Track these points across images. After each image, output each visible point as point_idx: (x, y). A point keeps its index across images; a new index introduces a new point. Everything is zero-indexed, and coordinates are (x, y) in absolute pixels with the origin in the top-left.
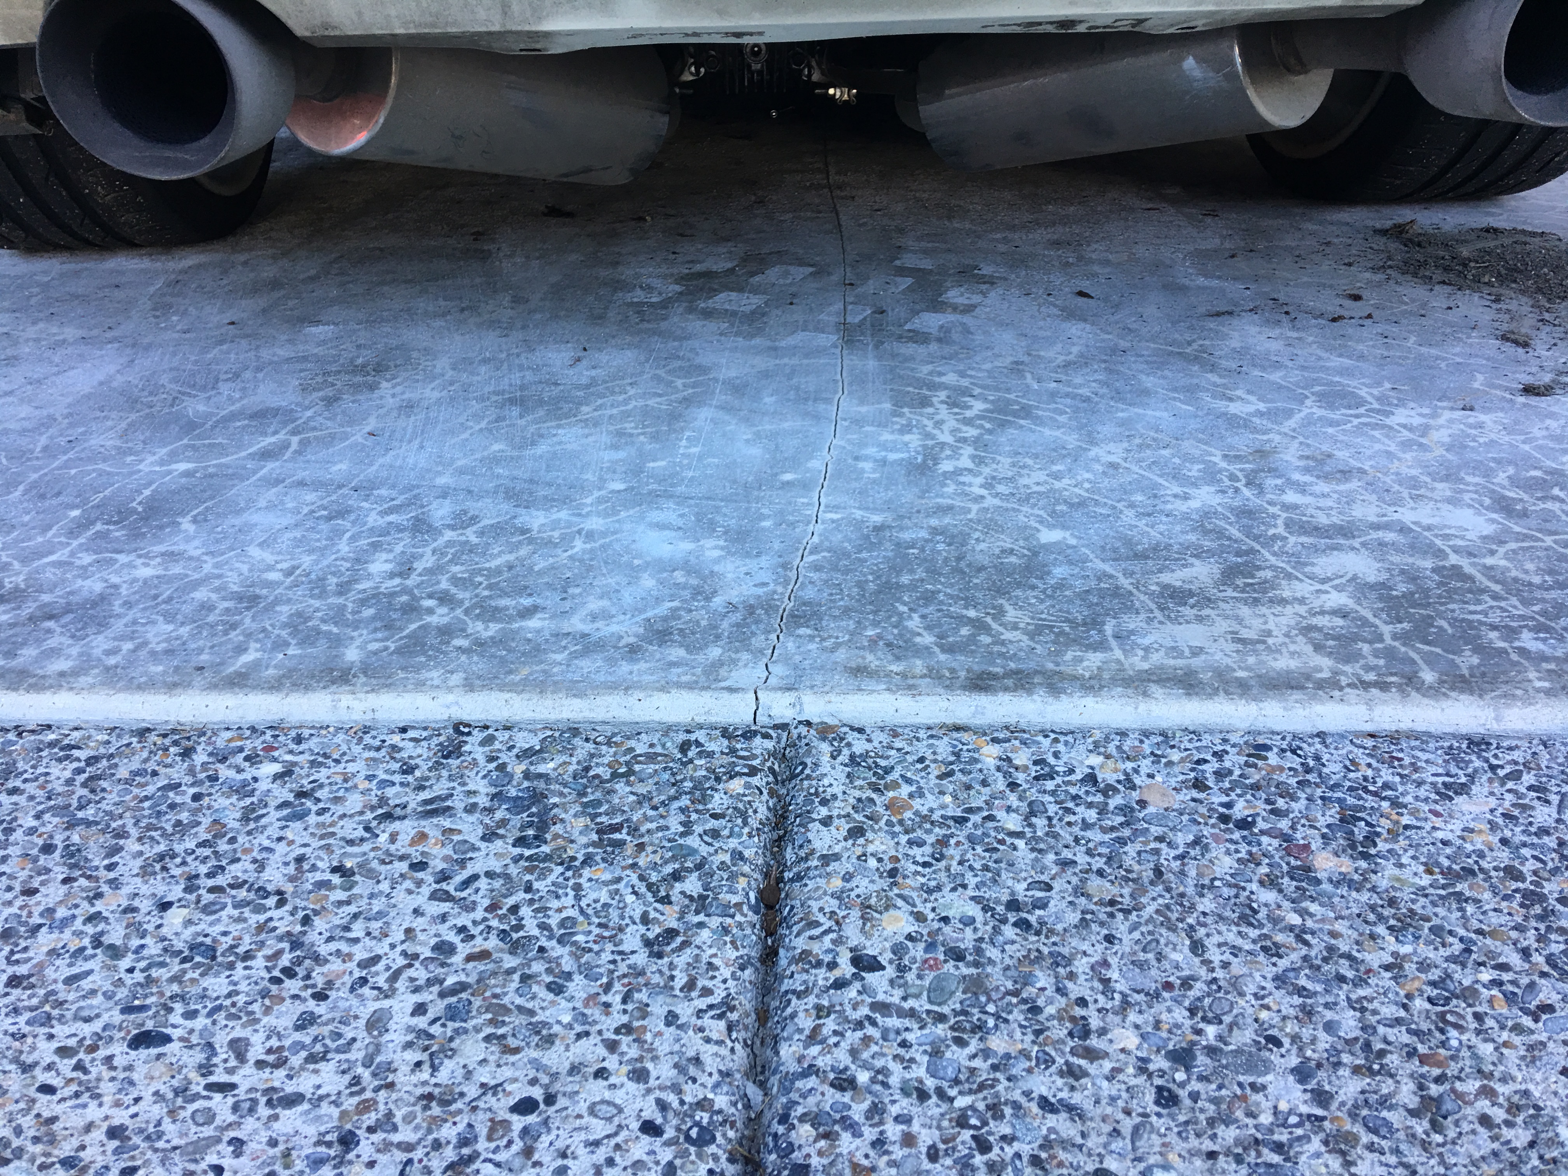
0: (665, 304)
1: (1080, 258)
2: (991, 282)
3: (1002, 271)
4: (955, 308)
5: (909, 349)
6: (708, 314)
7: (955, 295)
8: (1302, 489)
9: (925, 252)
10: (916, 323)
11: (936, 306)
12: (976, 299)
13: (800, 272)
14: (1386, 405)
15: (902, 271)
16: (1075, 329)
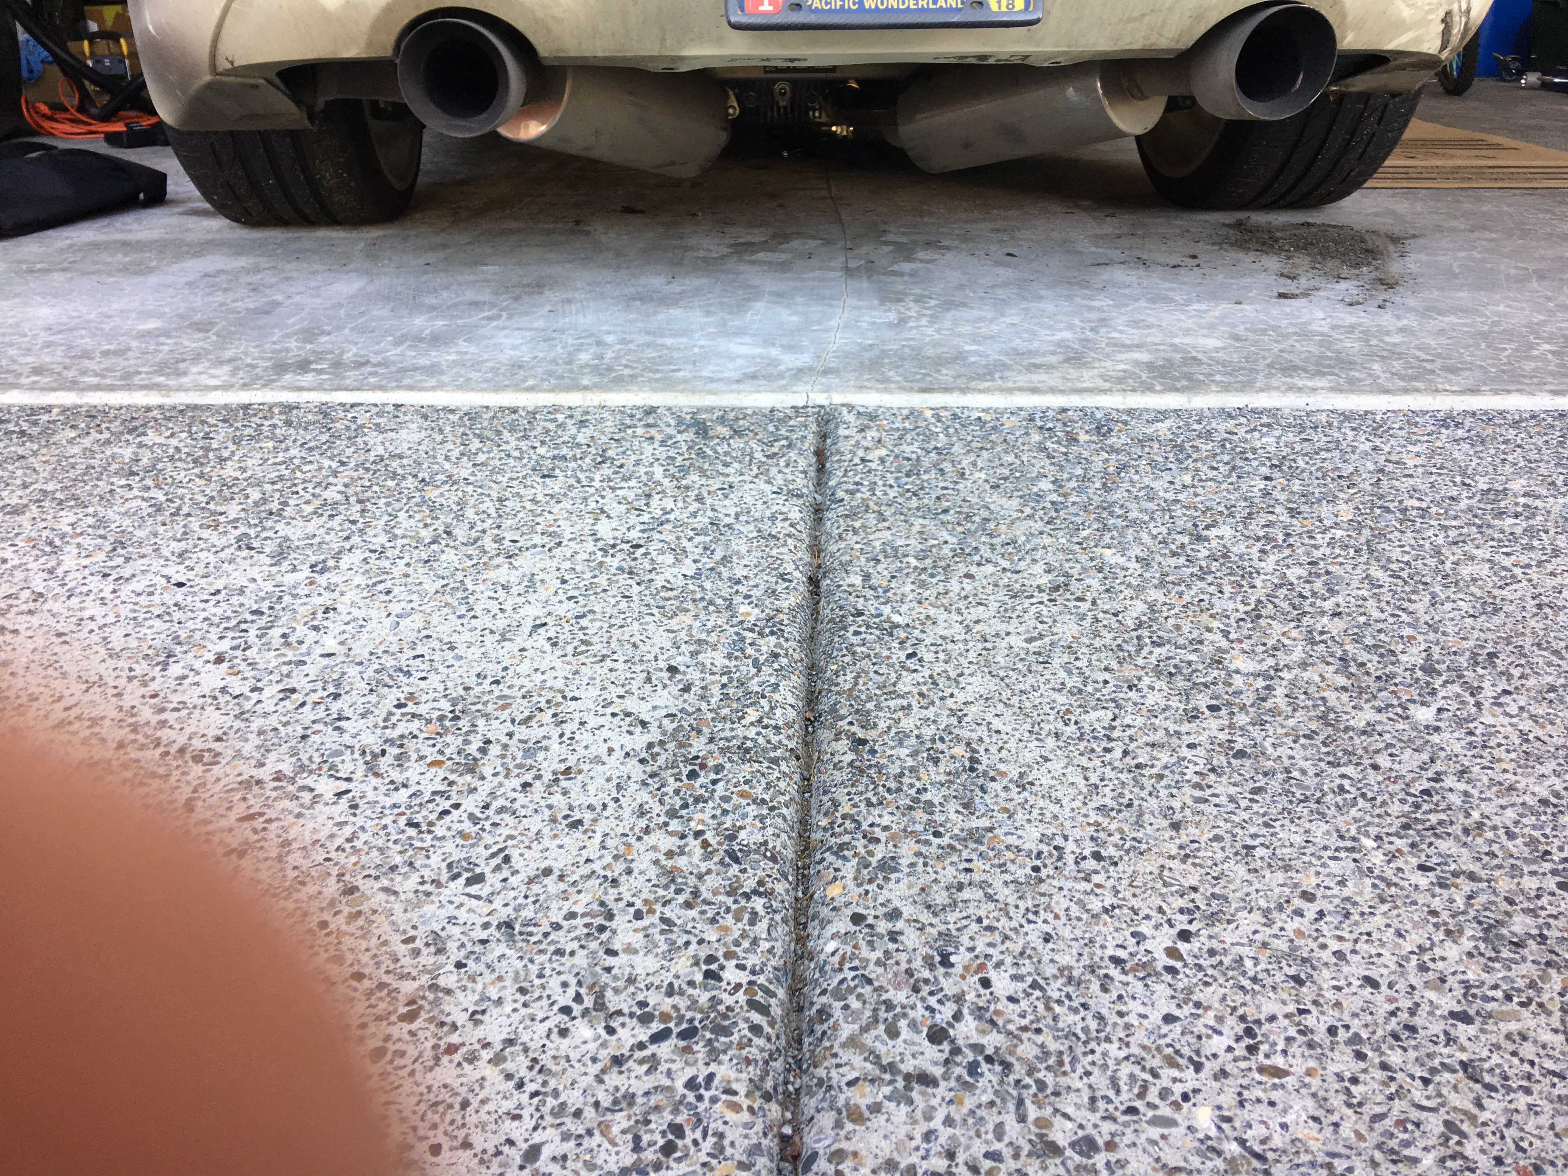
0: (722, 258)
1: (1012, 238)
2: (948, 248)
3: (956, 243)
4: (922, 261)
5: (892, 278)
6: (753, 263)
7: (921, 255)
8: (1121, 332)
9: (903, 234)
10: (896, 267)
11: (909, 259)
12: (937, 257)
13: (814, 243)
14: (1188, 302)
15: (886, 243)
16: (1001, 271)
